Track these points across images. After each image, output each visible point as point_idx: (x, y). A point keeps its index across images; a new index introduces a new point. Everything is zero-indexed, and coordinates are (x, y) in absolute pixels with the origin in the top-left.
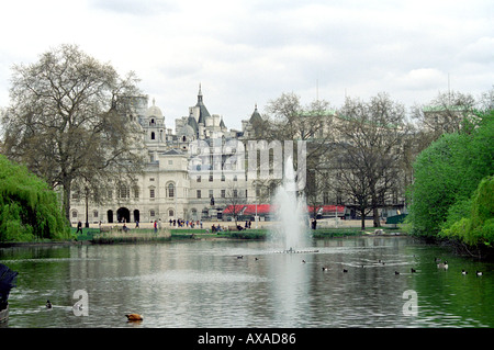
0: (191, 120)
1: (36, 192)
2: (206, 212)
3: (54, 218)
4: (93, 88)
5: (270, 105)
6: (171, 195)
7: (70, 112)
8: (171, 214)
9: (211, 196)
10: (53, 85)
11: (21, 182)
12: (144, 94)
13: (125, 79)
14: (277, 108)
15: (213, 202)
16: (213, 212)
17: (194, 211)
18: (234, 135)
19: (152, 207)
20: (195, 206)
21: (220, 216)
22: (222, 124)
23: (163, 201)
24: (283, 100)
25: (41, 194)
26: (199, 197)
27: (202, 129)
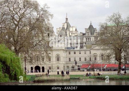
0: (63, 28)
1: (10, 57)
2: (73, 67)
3: (19, 70)
4: (28, 11)
5: (108, 18)
6: (58, 60)
7: (18, 22)
8: (58, 68)
9: (75, 60)
10: (10, 10)
11: (3, 52)
12: (51, 14)
13: (42, 7)
14: (111, 19)
15: (76, 63)
16: (76, 68)
17: (68, 67)
18: (82, 34)
19: (50, 65)
20: (68, 65)
21: (79, 69)
22: (76, 30)
23: (55, 63)
24: (114, 16)
25: (12, 58)
26: (70, 60)
27: (68, 32)
